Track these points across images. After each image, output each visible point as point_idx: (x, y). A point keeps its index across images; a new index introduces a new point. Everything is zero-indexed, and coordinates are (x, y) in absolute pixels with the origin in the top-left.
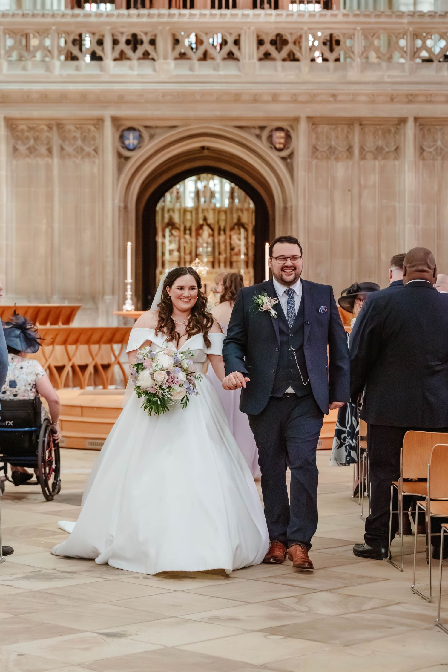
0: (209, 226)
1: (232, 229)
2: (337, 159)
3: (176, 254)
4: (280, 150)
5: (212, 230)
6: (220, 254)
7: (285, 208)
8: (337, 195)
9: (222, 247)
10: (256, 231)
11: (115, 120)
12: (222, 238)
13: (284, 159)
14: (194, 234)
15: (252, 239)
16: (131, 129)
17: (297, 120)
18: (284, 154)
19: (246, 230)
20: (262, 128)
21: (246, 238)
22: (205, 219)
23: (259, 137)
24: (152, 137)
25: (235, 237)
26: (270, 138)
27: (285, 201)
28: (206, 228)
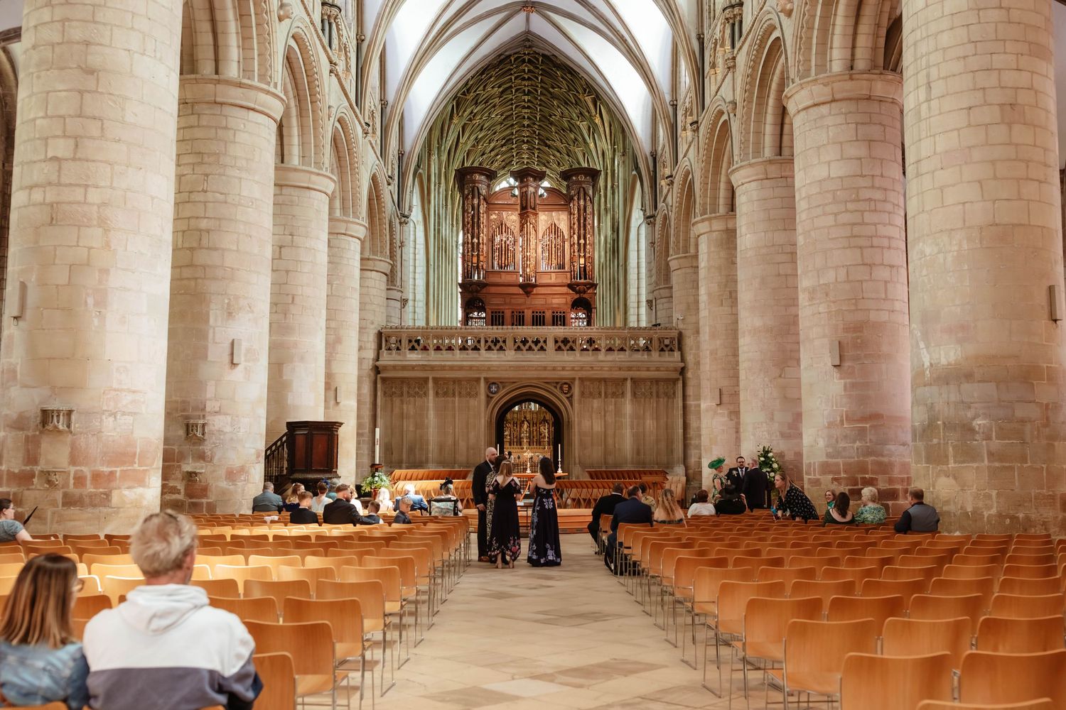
0: (527, 421)
1: (540, 423)
2: (594, 398)
3: (509, 437)
4: (565, 393)
5: (529, 424)
6: (533, 437)
7: (569, 422)
8: (594, 416)
9: (535, 433)
10: (554, 424)
11: (486, 379)
12: (535, 428)
13: (567, 398)
14: (518, 426)
15: (552, 429)
16: (494, 383)
17: (574, 379)
18: (568, 395)
19: (548, 424)
20: (557, 383)
21: (548, 429)
22: (525, 418)
23: (556, 387)
24: (504, 387)
25: (542, 428)
26: (561, 388)
27: (569, 419)
28: (526, 422)
